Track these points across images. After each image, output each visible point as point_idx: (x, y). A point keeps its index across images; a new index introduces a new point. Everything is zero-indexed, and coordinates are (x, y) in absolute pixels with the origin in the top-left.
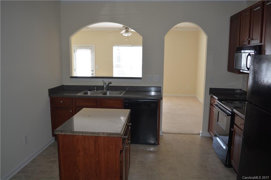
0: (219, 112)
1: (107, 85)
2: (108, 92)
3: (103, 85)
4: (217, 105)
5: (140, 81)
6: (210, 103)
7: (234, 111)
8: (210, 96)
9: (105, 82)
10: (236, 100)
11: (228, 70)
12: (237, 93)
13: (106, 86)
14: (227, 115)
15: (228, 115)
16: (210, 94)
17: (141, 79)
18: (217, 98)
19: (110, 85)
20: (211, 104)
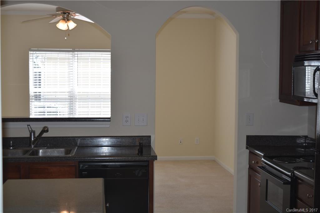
0: (267, 180)
1: (37, 135)
2: (41, 151)
3: (29, 136)
4: (263, 167)
5: (108, 126)
6: (248, 166)
7: (296, 175)
8: (248, 151)
9: (33, 129)
10: (299, 157)
11: (279, 99)
12: (299, 143)
13: (34, 137)
14: (284, 184)
15: (286, 182)
16: (247, 148)
17: (110, 121)
18: (263, 155)
19: (45, 135)
20: (252, 169)
